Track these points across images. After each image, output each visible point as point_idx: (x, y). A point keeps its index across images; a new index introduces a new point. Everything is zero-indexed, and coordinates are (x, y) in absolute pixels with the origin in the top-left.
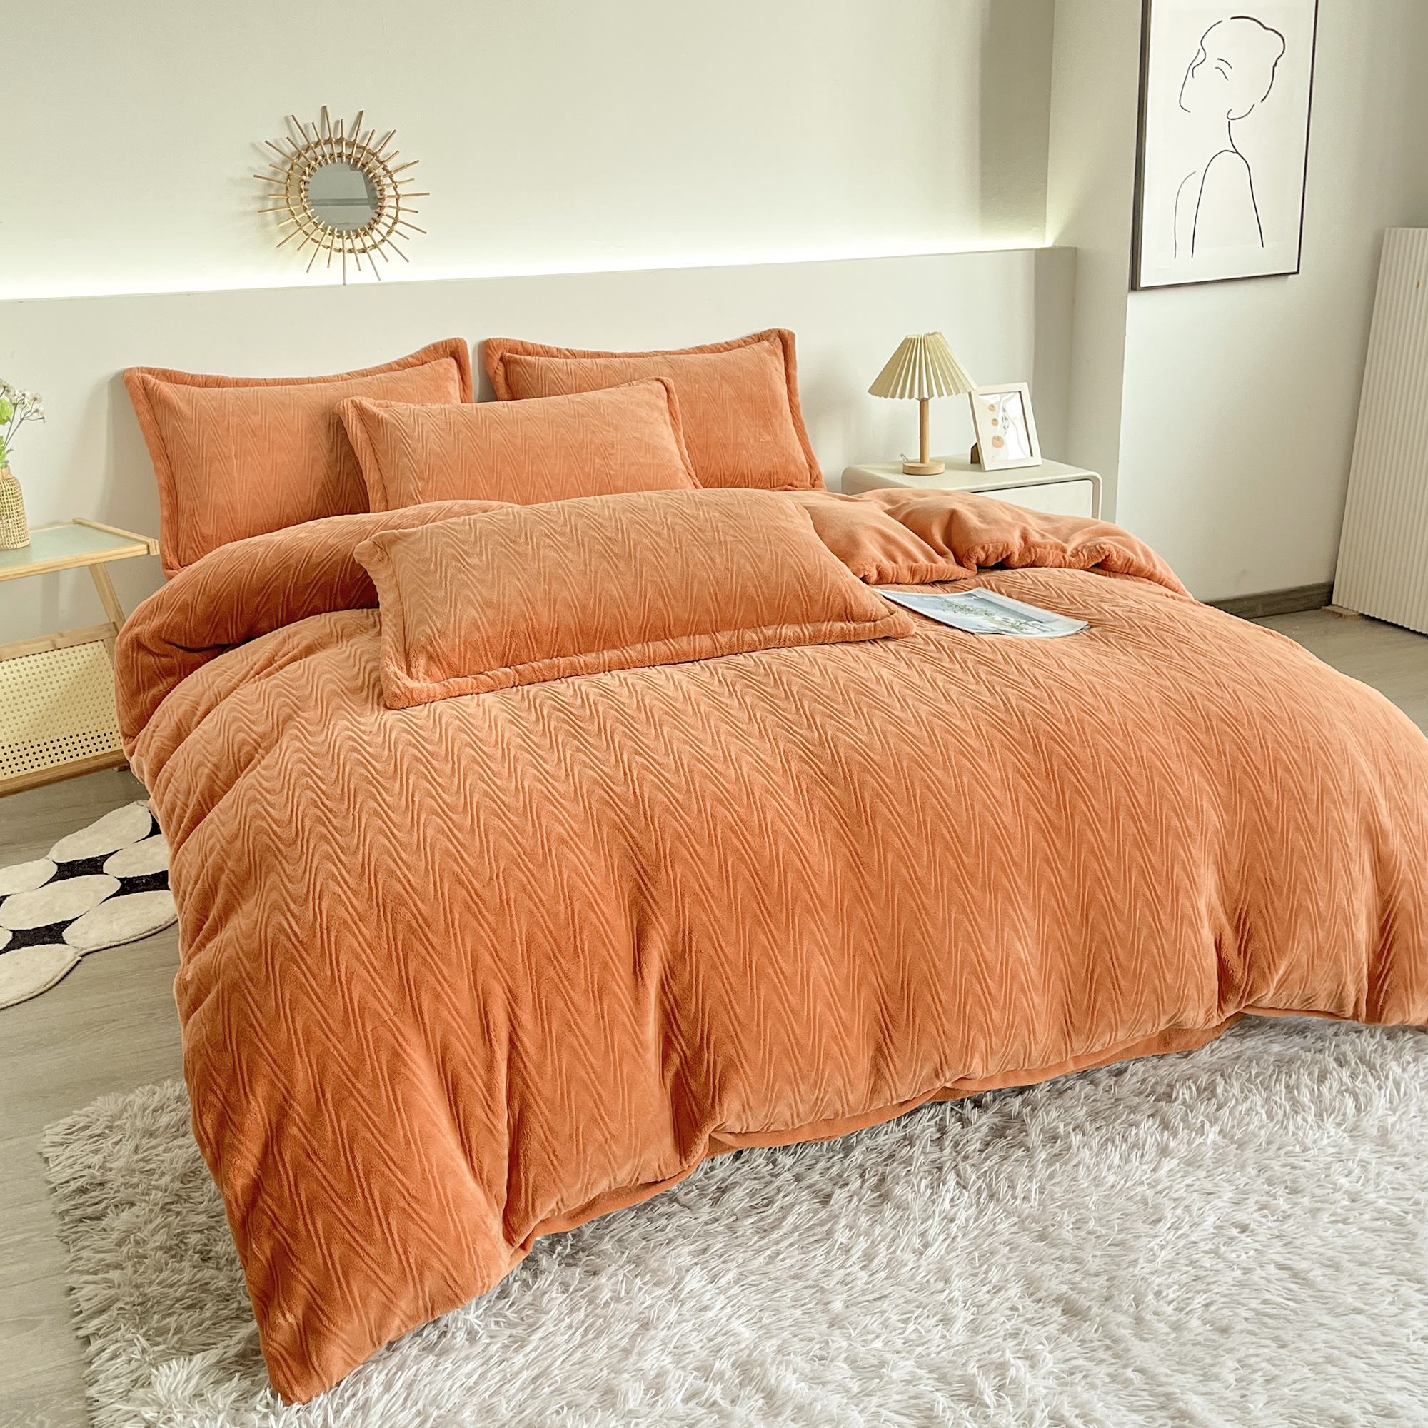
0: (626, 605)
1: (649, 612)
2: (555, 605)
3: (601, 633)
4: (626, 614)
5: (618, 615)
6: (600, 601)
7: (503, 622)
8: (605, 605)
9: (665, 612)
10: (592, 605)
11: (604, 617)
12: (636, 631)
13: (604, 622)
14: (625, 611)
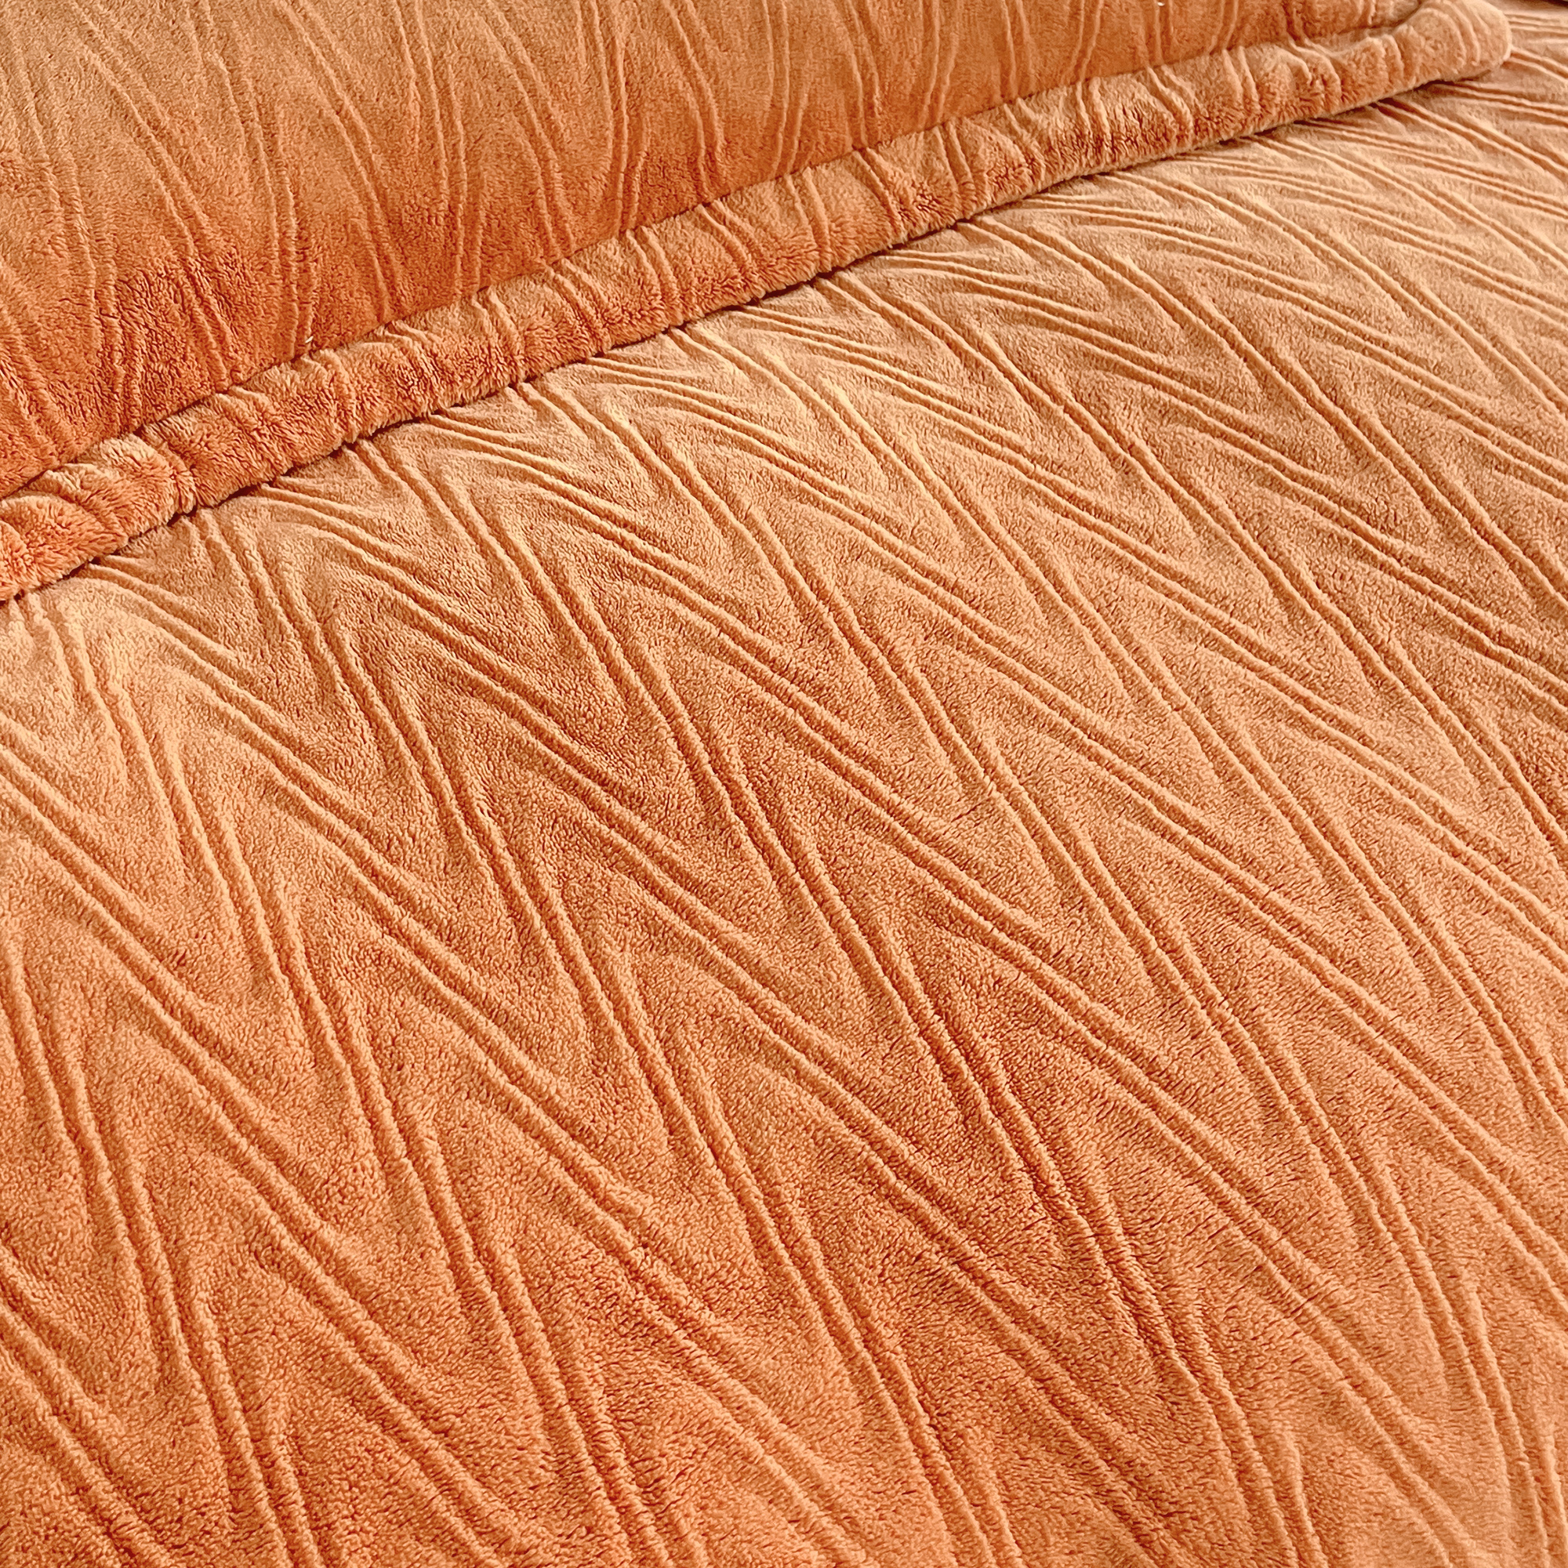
0: (543, 90)
1: (636, 108)
2: (271, 135)
3: (471, 223)
4: (553, 132)
5: (522, 140)
6: (444, 92)
7: (74, 247)
8: (467, 102)
9: (690, 98)
10: (414, 108)
11: (472, 157)
12: (596, 190)
13: (475, 180)
14: (546, 118)
